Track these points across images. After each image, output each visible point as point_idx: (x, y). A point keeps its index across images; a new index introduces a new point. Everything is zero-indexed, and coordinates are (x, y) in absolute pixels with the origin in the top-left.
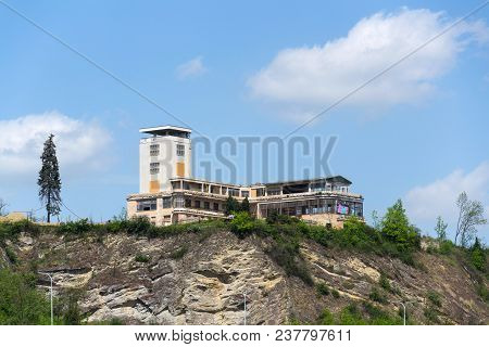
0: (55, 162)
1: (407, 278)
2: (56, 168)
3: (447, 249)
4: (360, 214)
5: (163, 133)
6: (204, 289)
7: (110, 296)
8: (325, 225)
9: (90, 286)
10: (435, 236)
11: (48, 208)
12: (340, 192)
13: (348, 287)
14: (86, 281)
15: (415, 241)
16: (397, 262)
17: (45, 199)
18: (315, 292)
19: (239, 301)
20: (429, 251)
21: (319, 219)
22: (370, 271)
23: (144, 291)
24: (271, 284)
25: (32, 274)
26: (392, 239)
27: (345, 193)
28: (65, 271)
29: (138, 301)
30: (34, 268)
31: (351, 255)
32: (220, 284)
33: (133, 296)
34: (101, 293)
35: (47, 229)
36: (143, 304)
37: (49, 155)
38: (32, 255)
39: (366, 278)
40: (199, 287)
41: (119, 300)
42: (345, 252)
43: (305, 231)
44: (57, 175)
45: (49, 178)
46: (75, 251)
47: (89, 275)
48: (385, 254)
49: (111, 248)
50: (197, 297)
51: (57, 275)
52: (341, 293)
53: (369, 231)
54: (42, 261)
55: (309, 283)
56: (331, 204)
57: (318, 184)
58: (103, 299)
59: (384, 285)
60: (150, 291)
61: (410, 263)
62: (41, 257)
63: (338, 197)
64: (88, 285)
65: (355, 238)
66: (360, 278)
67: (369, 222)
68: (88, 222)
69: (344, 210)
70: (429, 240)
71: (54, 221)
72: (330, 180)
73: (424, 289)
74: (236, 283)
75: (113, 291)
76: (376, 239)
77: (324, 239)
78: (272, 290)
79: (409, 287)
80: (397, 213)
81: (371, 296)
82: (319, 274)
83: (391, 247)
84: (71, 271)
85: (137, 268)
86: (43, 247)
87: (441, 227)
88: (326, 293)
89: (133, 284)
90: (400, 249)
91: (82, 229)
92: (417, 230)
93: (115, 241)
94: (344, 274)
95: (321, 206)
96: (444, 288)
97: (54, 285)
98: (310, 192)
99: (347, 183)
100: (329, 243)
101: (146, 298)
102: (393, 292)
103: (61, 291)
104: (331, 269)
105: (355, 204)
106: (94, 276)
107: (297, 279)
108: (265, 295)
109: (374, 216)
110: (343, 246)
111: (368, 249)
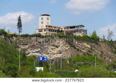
0: (21, 21)
1: (96, 47)
2: (21, 23)
3: (105, 41)
4: (86, 33)
5: (44, 15)
6: (52, 49)
7: (32, 50)
8: (79, 36)
9: (28, 48)
10: (102, 38)
11: (19, 31)
12: (82, 28)
13: (84, 49)
14: (27, 47)
15: (98, 39)
16: (94, 44)
17: (19, 29)
18: (76, 50)
19: (60, 52)
20: (101, 42)
21: (77, 34)
22: (88, 46)
23: (40, 49)
24: (67, 48)
25: (16, 45)
26: (93, 39)
27: (83, 29)
28: (22, 45)
29: (38, 51)
30: (16, 44)
31: (84, 42)
32: (56, 48)
33: (37, 50)
34: (30, 50)
35: (19, 36)
36: (39, 52)
37: (19, 20)
38: (16, 41)
39: (87, 47)
40: (51, 49)
41: (34, 51)
42: (83, 42)
43: (75, 37)
44: (21, 24)
45: (20, 25)
46: (25, 41)
47: (28, 46)
48: (91, 42)
49: (33, 40)
50: (51, 51)
51: (21, 46)
52: (82, 50)
53: (88, 37)
54: (18, 43)
55: (75, 48)
56: (80, 31)
57: (78, 27)
58: (31, 51)
59: (91, 49)
60: (41, 50)
61: (97, 44)
62: (18, 42)
63: (82, 30)
64: (27, 48)
65: (85, 39)
66: (86, 47)
67: (88, 35)
68: (28, 34)
69: (83, 32)
70: (101, 39)
71: (20, 34)
72: (80, 26)
73: (100, 50)
74: (59, 48)
75: (33, 49)
76: (90, 39)
77: (78, 39)
78: (67, 49)
79: (97, 49)
80: (94, 33)
81: (88, 51)
82: (77, 46)
83: (93, 41)
84: (24, 45)
85: (38, 44)
86: (18, 40)
87: (104, 36)
88: (79, 50)
89: (37, 48)
90: (95, 41)
91: (26, 36)
92: (99, 37)
94: (83, 46)
95: (78, 32)
96: (104, 50)
97: (20, 48)
98: (76, 28)
99: (84, 26)
100: (80, 39)
101: (40, 51)
102: (93, 50)
103: (22, 49)
104: (80, 45)
105: (85, 31)
106: (29, 46)
107: (73, 47)
108: (66, 51)
109: (90, 34)
110: (83, 40)
111: (88, 41)
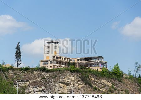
0: (20, 50)
1: (119, 85)
2: (20, 52)
3: (131, 77)
4: (106, 67)
6: (61, 87)
7: (34, 89)
8: (96, 70)
9: (29, 86)
10: (128, 74)
11: (17, 63)
12: (101, 61)
13: (102, 88)
14: (27, 84)
15: (122, 75)
16: (117, 81)
17: (17, 61)
18: (93, 89)
19: (71, 91)
20: (126, 78)
21: (95, 68)
22: (109, 83)
23: (44, 87)
24: (80, 86)
25: (12, 82)
26: (115, 74)
27: (102, 61)
28: (21, 81)
29: (42, 90)
30: (13, 80)
31: (104, 78)
32: (66, 86)
33: (41, 89)
34: (32, 88)
35: (17, 69)
36: (44, 91)
37: (18, 48)
38: (12, 77)
39: (108, 85)
40: (60, 87)
41: (37, 90)
42: (102, 78)
43: (90, 71)
44: (20, 54)
45: (18, 55)
46: (25, 76)
47: (29, 82)
48: (113, 79)
49: (35, 75)
50: (59, 89)
51: (19, 82)
52: (100, 89)
53: (109, 72)
54: (15, 78)
55: (91, 86)
56: (98, 64)
57: (95, 58)
58: (32, 90)
59: (113, 88)
60: (46, 88)
61: (120, 81)
62: (15, 77)
64: (28, 85)
65: (105, 74)
66: (106, 85)
67: (109, 69)
68: (29, 67)
69: (102, 66)
70: (126, 75)
71: (19, 67)
72: (98, 57)
73: (124, 89)
74: (70, 86)
75: (35, 87)
76: (111, 74)
77: (96, 74)
78: (81, 88)
79: (120, 88)
80: (117, 67)
81: (109, 91)
82: (94, 84)
83: (115, 77)
84: (23, 81)
85: (42, 81)
86: (15, 74)
87: (130, 71)
88: (96, 89)
89: (41, 85)
90: (118, 77)
91: (27, 69)
92: (123, 72)
93: (36, 73)
94: (101, 84)
95: (95, 64)
96: (130, 89)
97: (18, 85)
98: (92, 60)
99: (103, 58)
100: (97, 75)
101: (45, 89)
102: (115, 89)
103: (20, 86)
104: (98, 82)
105: (105, 64)
106: (30, 83)
107: (88, 85)
108: (79, 89)
109: (110, 68)
110: (101, 76)
111: (108, 77)
